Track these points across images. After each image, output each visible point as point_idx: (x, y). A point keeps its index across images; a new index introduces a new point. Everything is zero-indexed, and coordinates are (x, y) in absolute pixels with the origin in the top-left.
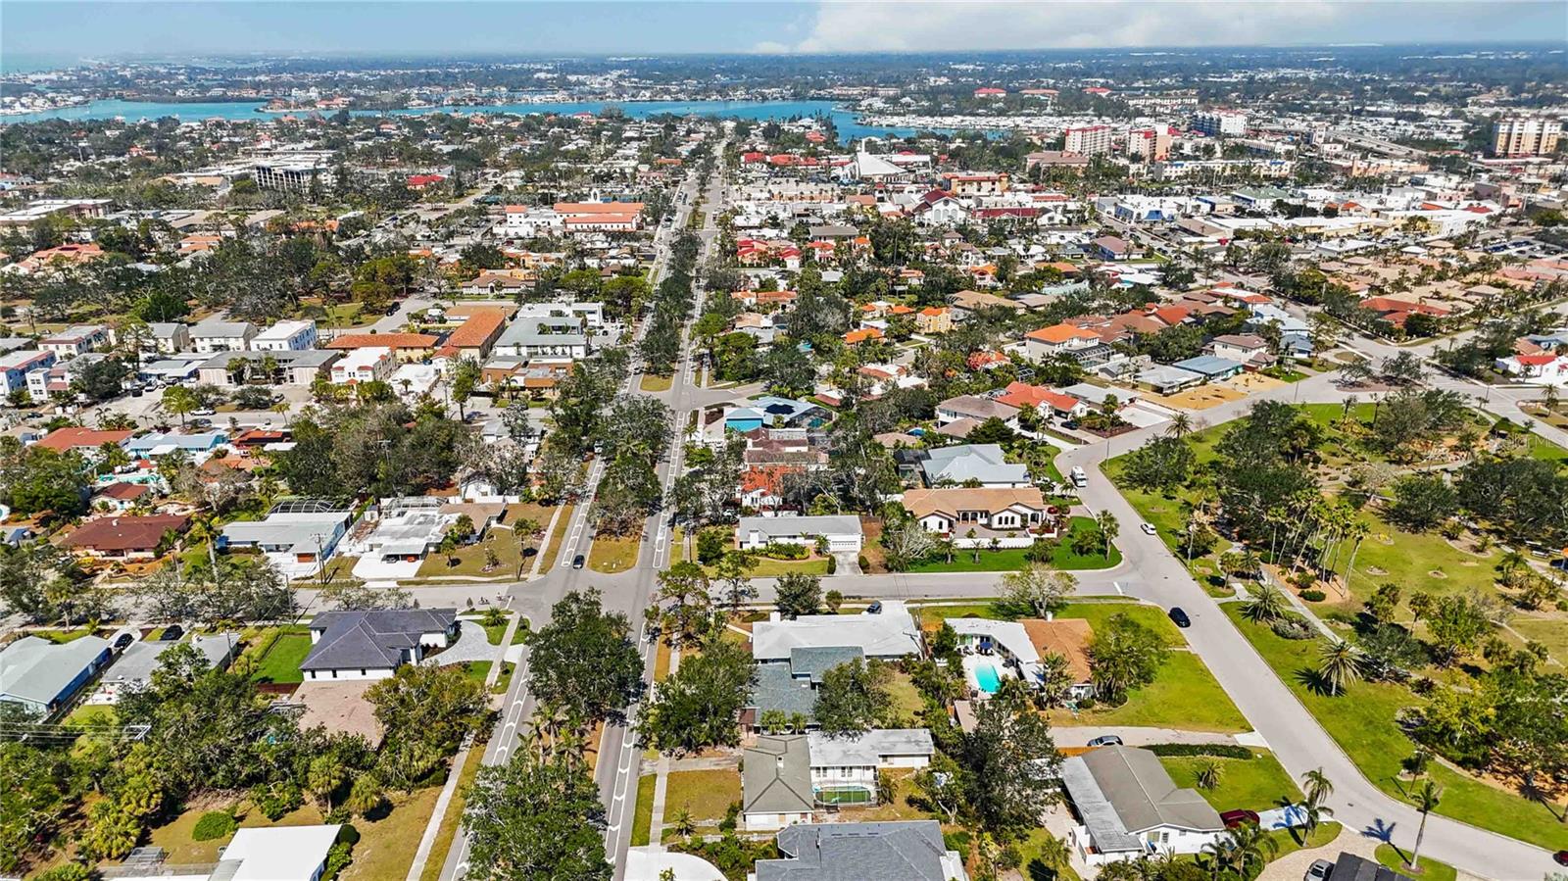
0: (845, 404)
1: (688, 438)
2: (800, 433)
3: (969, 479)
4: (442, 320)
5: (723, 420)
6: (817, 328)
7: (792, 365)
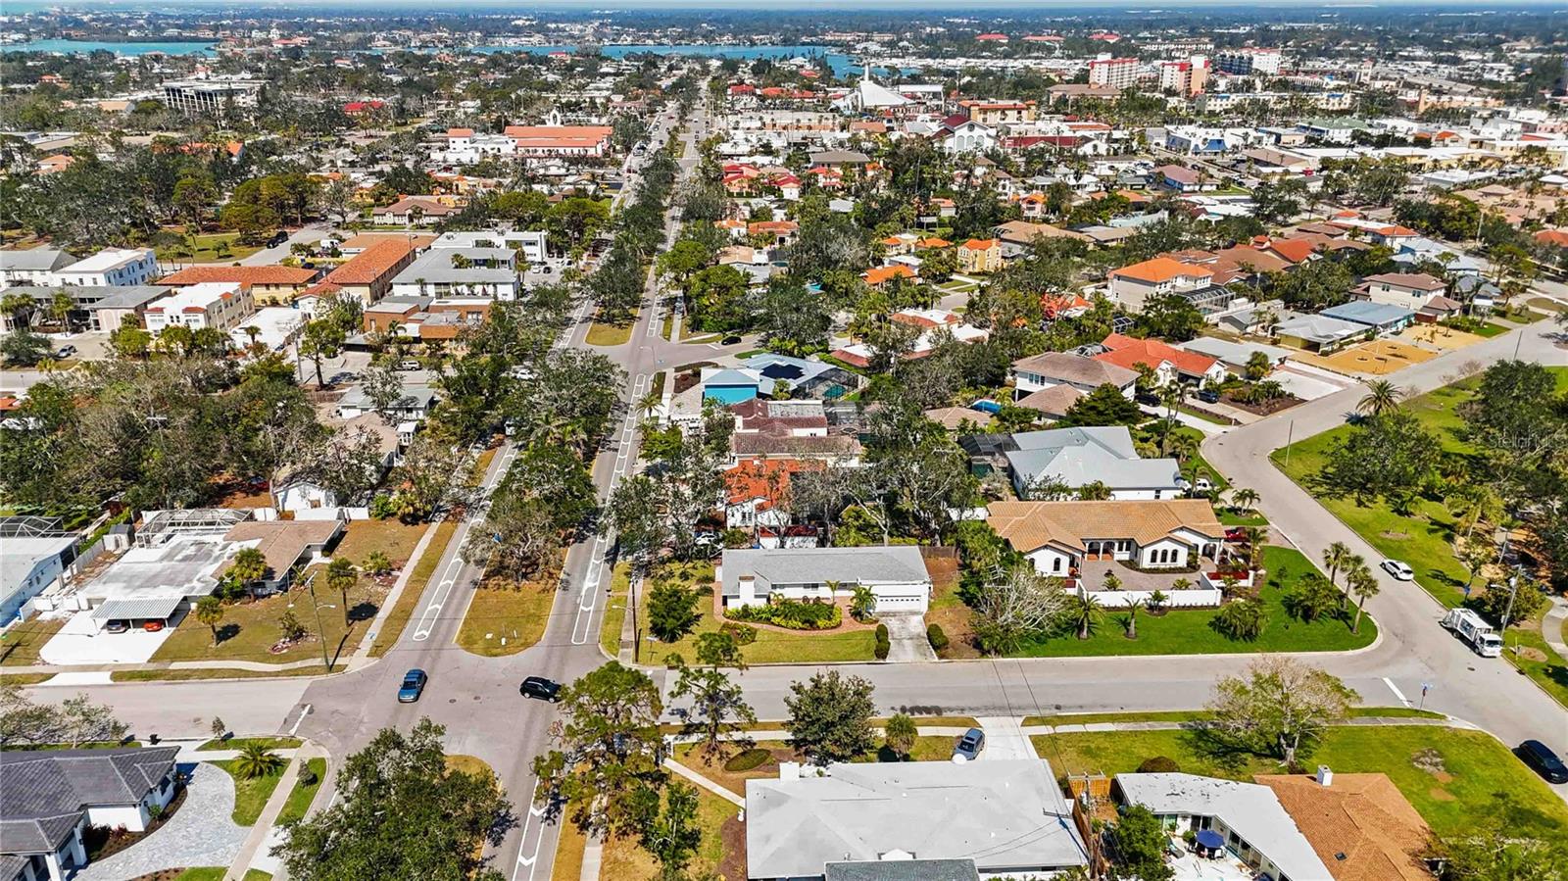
0: (877, 366)
1: (646, 414)
2: (813, 407)
3: (1090, 482)
4: (335, 253)
5: (700, 388)
6: (829, 263)
7: (798, 310)
